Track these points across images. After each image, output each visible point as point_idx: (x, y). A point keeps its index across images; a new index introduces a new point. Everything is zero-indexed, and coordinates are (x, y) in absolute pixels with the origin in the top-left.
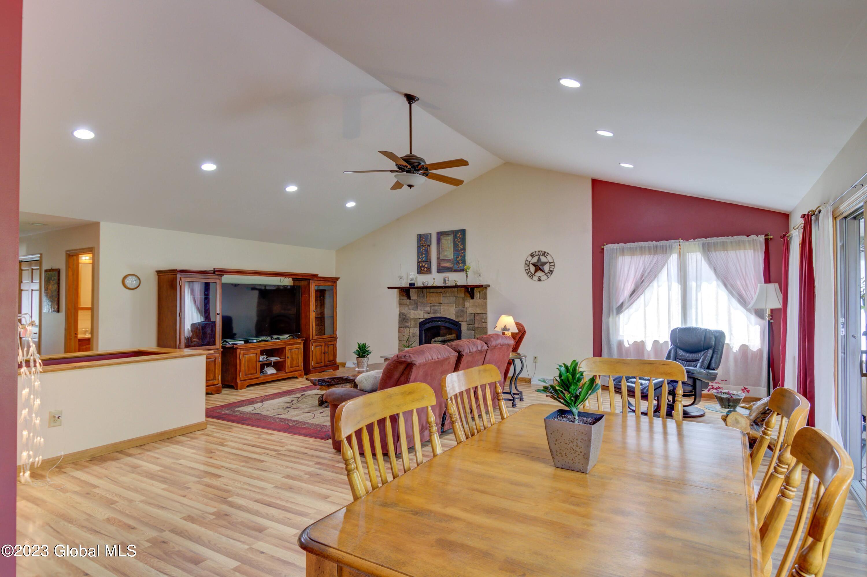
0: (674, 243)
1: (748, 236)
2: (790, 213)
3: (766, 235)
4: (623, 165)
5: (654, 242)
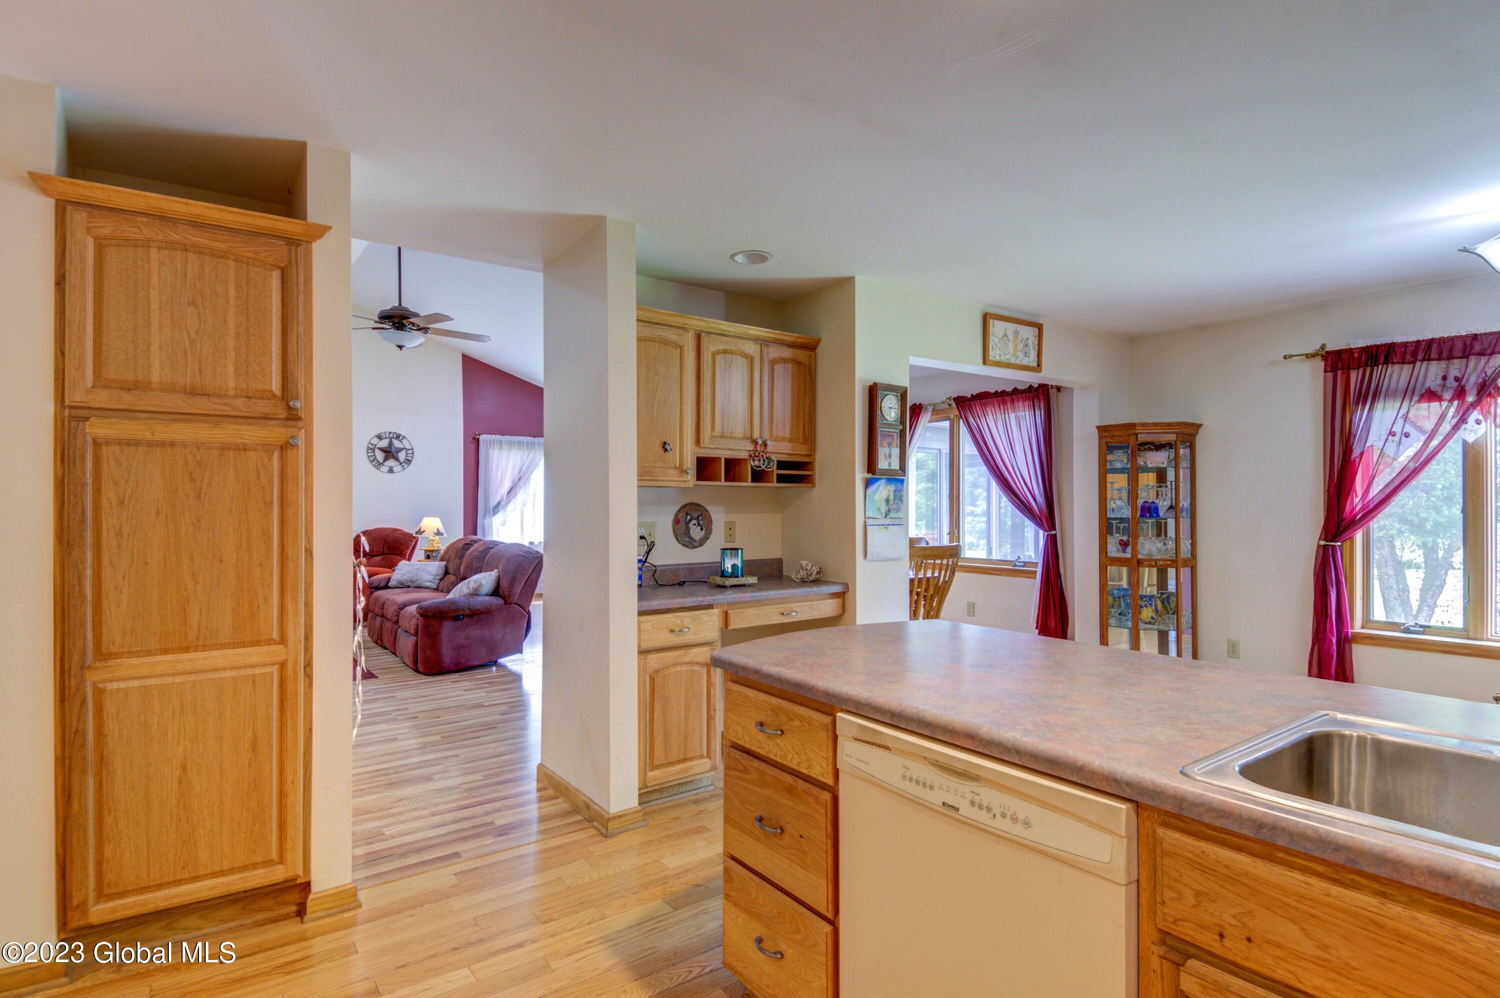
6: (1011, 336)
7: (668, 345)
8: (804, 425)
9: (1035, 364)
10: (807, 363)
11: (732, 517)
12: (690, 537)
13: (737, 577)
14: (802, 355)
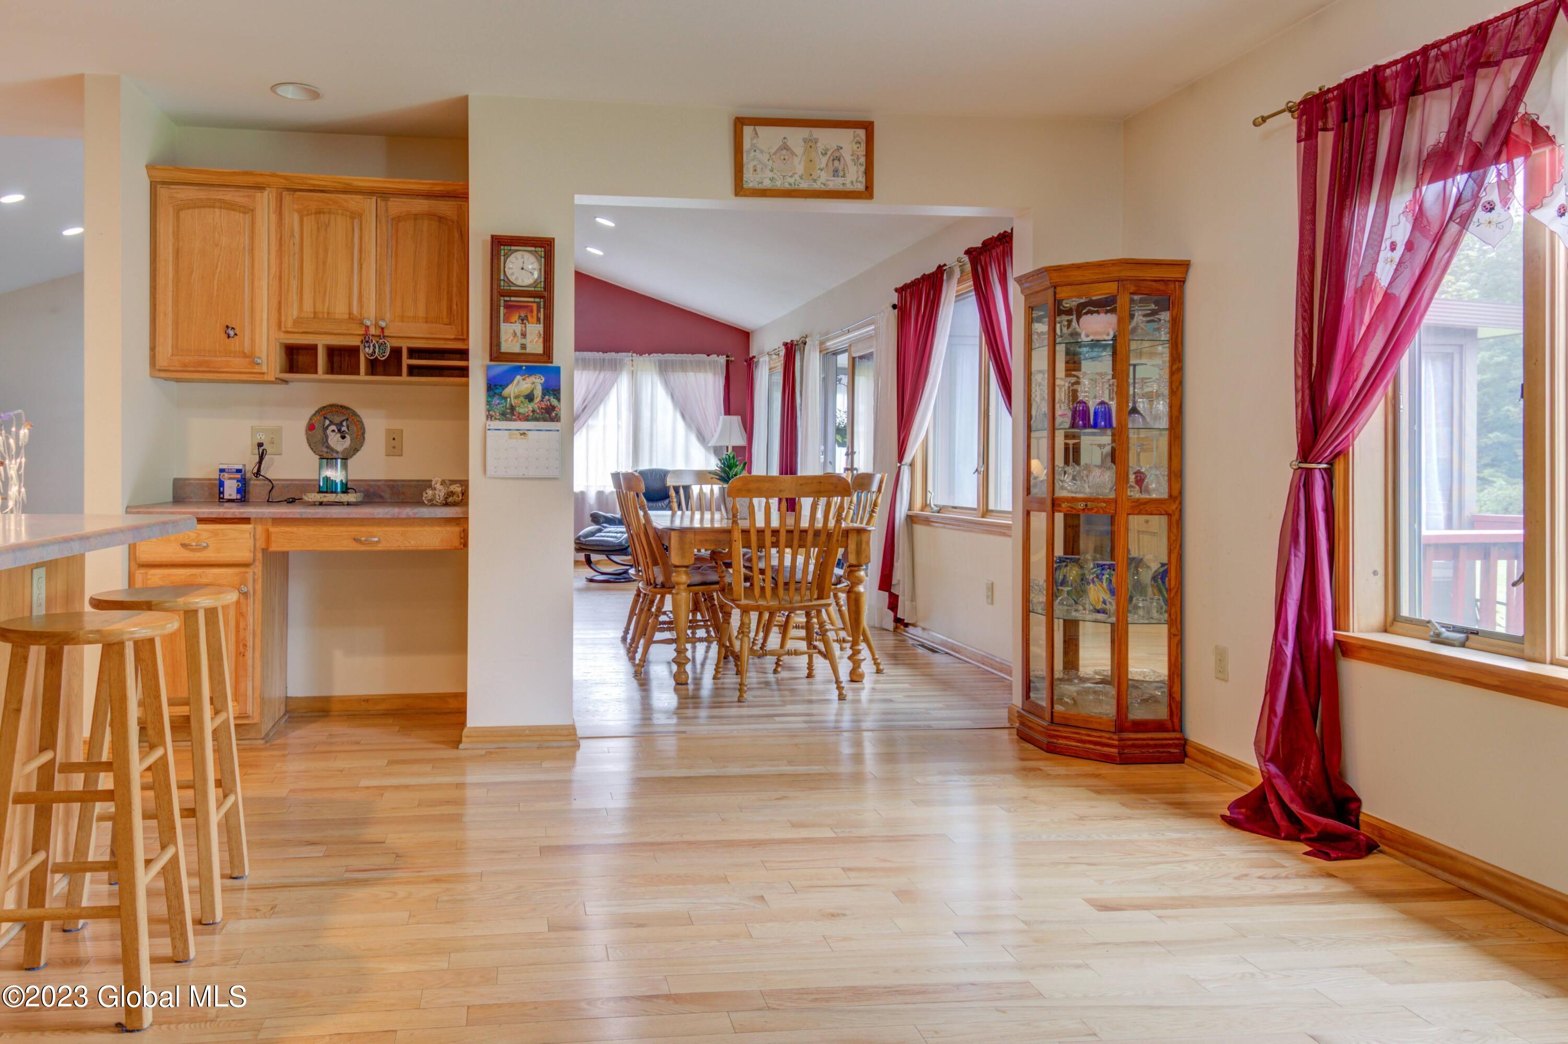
0: (626, 357)
1: (708, 355)
2: (753, 332)
3: (727, 356)
4: (589, 249)
5: (601, 353)
6: (799, 150)
7: (234, 210)
8: (450, 300)
9: (861, 187)
10: (455, 218)
11: (397, 424)
12: (328, 447)
13: (336, 492)
14: (445, 208)
